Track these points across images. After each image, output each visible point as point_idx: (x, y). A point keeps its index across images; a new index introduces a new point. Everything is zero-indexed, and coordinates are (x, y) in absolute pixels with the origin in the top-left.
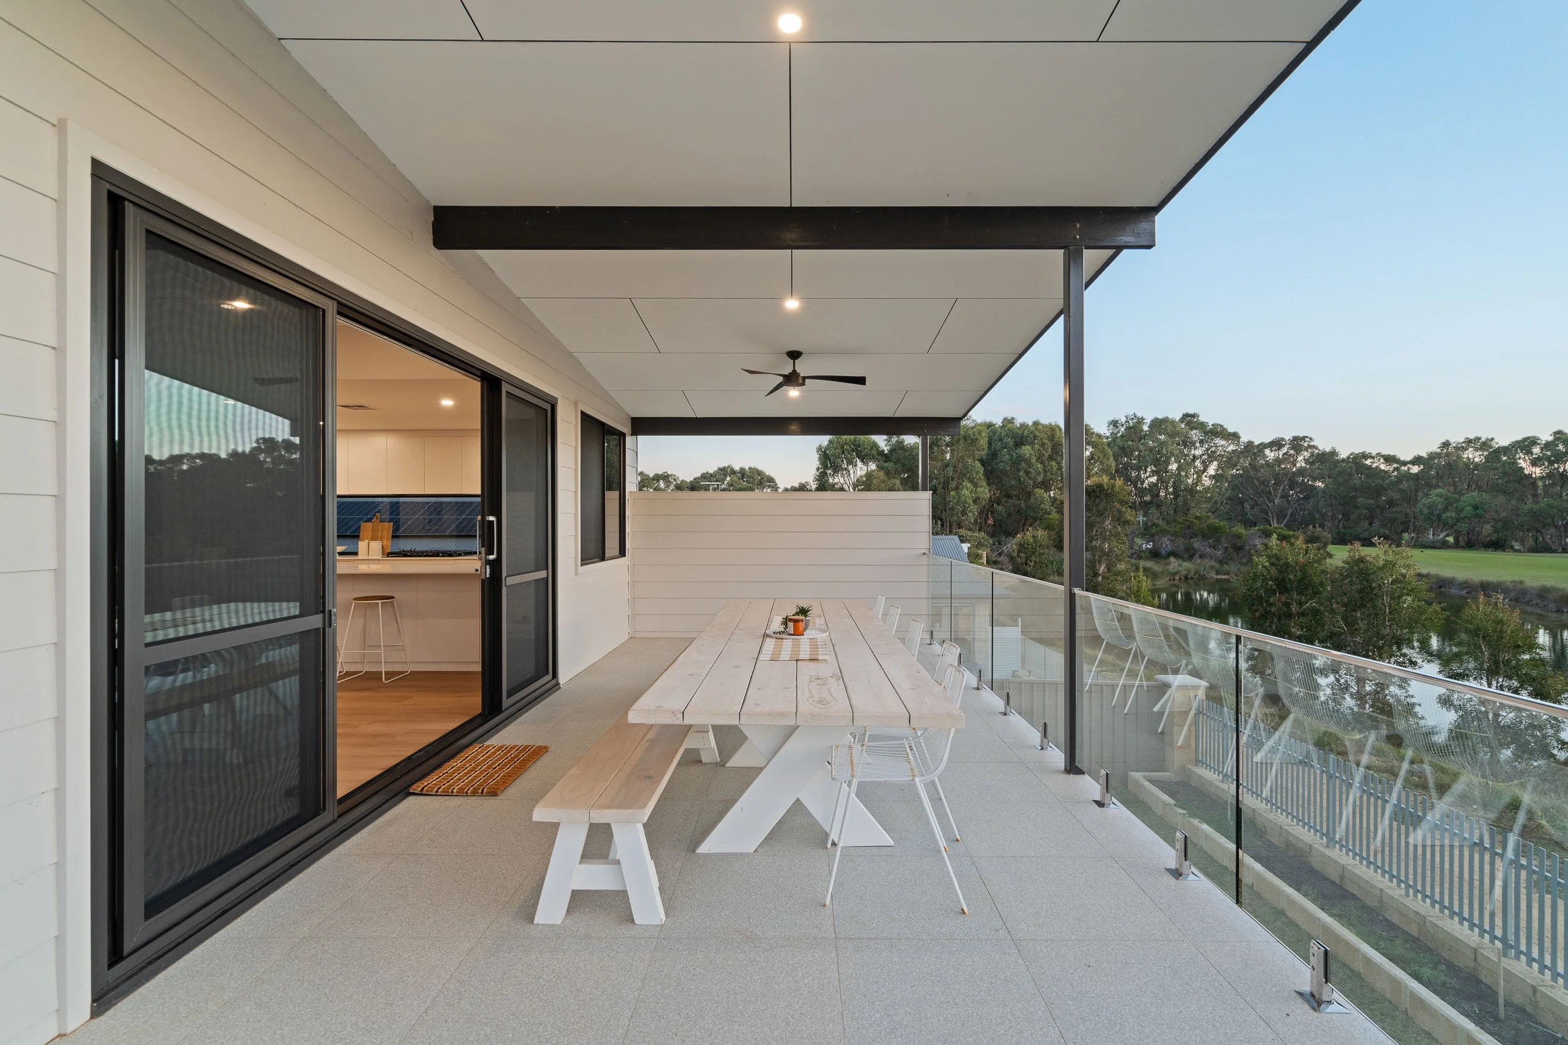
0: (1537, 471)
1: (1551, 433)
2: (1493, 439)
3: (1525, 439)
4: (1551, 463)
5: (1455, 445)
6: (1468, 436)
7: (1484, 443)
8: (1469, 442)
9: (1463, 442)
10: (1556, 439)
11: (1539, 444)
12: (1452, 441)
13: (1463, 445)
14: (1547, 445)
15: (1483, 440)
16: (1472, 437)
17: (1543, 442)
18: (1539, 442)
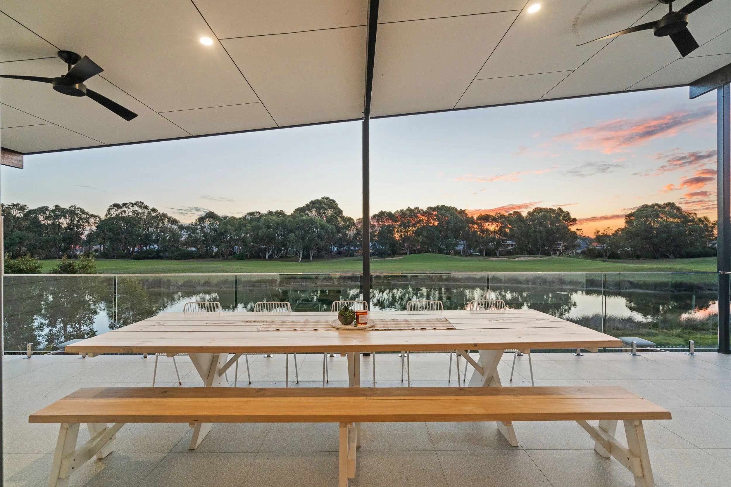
0: (48, 222)
1: (54, 206)
2: (26, 205)
3: (43, 207)
4: (54, 219)
5: (6, 206)
6: (13, 203)
7: (21, 207)
8: (14, 205)
9: (11, 205)
10: (56, 209)
11: (49, 210)
12: (5, 204)
13: (11, 207)
14: (53, 211)
15: (21, 205)
16: (15, 203)
17: (51, 210)
18: (49, 209)
